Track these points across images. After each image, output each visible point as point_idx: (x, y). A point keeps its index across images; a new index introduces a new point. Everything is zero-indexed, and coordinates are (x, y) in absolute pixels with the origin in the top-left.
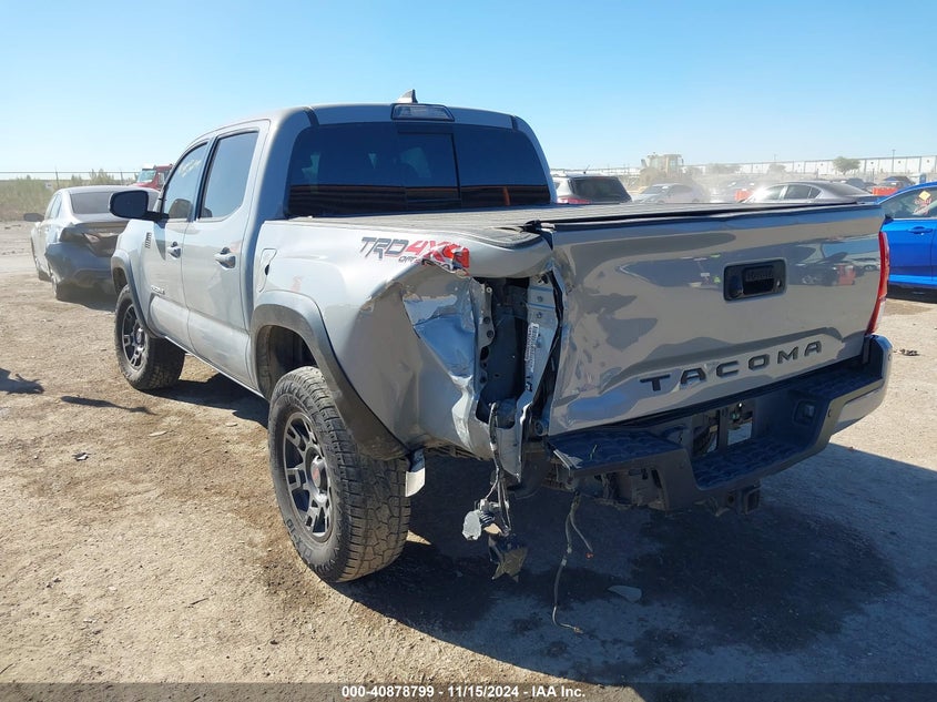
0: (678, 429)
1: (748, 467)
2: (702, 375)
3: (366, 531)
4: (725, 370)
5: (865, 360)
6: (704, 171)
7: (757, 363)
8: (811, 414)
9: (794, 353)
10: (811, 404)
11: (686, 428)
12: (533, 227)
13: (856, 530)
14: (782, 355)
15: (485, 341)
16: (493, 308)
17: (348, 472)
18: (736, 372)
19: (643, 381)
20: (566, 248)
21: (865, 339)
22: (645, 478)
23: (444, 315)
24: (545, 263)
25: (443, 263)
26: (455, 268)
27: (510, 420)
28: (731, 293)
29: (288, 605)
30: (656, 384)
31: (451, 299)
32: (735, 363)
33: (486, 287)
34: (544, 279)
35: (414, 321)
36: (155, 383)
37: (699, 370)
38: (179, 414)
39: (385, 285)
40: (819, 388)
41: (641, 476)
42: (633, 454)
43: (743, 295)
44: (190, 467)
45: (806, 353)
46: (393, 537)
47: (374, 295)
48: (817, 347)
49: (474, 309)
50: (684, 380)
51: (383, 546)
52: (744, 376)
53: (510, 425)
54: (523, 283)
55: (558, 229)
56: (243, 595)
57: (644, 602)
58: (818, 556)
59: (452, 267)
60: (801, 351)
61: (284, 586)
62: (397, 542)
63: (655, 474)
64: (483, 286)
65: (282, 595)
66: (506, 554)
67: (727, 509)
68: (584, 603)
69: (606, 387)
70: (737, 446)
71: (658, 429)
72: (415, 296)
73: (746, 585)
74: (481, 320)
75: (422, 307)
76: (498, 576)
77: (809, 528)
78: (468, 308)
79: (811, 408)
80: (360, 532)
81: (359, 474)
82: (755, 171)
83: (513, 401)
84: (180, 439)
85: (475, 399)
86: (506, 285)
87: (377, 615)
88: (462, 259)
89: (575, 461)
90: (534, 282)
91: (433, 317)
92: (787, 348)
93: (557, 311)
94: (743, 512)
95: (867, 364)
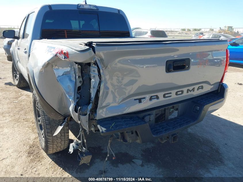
0: (149, 115)
1: (174, 128)
2: (157, 97)
3: (53, 140)
4: (166, 96)
5: (219, 91)
6: (192, 30)
7: (179, 93)
8: (198, 109)
9: (193, 90)
10: (198, 106)
11: (153, 114)
12: (90, 44)
13: (214, 142)
14: (188, 91)
15: (79, 85)
16: (82, 73)
17: (45, 122)
18: (170, 96)
19: (135, 100)
20: (101, 53)
21: (219, 85)
22: (132, 133)
23: (66, 74)
24: (93, 58)
25: (61, 56)
26: (65, 58)
27: (85, 113)
28: (168, 70)
29: (32, 161)
30: (140, 100)
31: (68, 69)
32: (170, 93)
33: (78, 65)
34: (94, 64)
35: (57, 76)
36: (22, 86)
37: (157, 96)
38: (26, 95)
39: (45, 63)
40: (202, 100)
41: (131, 133)
42: (128, 126)
43: (173, 71)
44: (22, 112)
45: (198, 90)
46: (63, 142)
47: (43, 67)
48: (202, 87)
49: (75, 73)
50: (151, 99)
51: (60, 145)
52: (174, 97)
53: (85, 115)
54: (89, 64)
55: (97, 45)
56: (19, 157)
57: (142, 166)
58: (201, 151)
59: (64, 57)
60: (196, 89)
61: (33, 154)
62: (65, 143)
63: (136, 132)
64: (77, 65)
65: (32, 157)
66: (83, 158)
67: (167, 140)
68: (123, 164)
69: (121, 102)
70: (172, 119)
71: (142, 115)
72: (57, 67)
73: (176, 161)
74: (77, 77)
75: (60, 71)
76: (81, 164)
77: (200, 141)
78: (73, 72)
79: (198, 108)
80: (51, 141)
81: (50, 123)
82: (206, 30)
83: (87, 106)
84: (23, 103)
85: (74, 105)
86: (85, 65)
87: (58, 166)
88: (66, 55)
89: (104, 129)
90: (91, 65)
91: (63, 75)
92: (191, 88)
93: (99, 75)
94: (171, 142)
95: (220, 92)
